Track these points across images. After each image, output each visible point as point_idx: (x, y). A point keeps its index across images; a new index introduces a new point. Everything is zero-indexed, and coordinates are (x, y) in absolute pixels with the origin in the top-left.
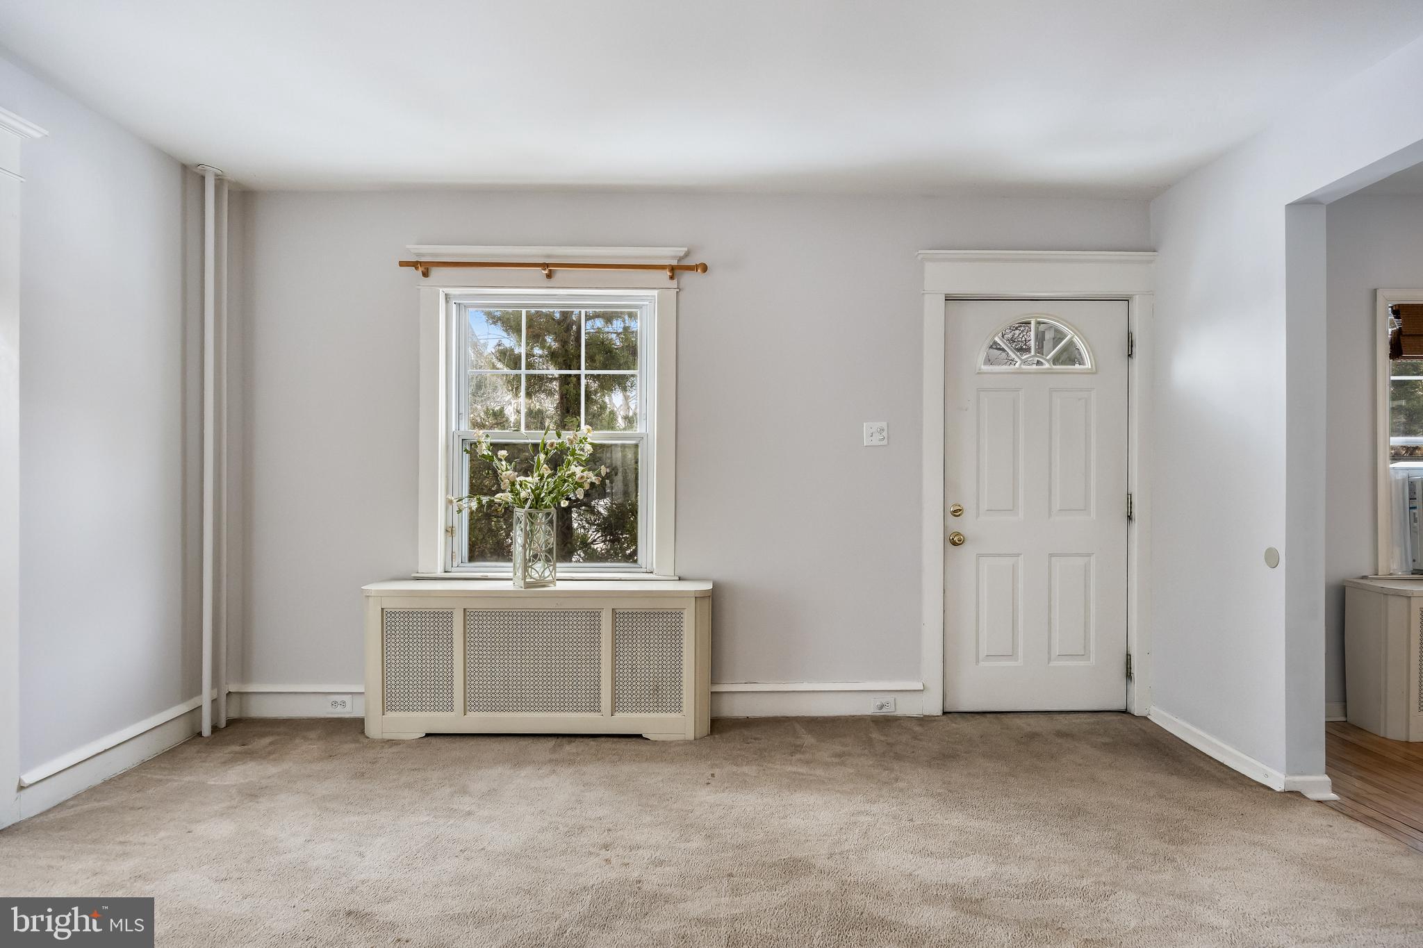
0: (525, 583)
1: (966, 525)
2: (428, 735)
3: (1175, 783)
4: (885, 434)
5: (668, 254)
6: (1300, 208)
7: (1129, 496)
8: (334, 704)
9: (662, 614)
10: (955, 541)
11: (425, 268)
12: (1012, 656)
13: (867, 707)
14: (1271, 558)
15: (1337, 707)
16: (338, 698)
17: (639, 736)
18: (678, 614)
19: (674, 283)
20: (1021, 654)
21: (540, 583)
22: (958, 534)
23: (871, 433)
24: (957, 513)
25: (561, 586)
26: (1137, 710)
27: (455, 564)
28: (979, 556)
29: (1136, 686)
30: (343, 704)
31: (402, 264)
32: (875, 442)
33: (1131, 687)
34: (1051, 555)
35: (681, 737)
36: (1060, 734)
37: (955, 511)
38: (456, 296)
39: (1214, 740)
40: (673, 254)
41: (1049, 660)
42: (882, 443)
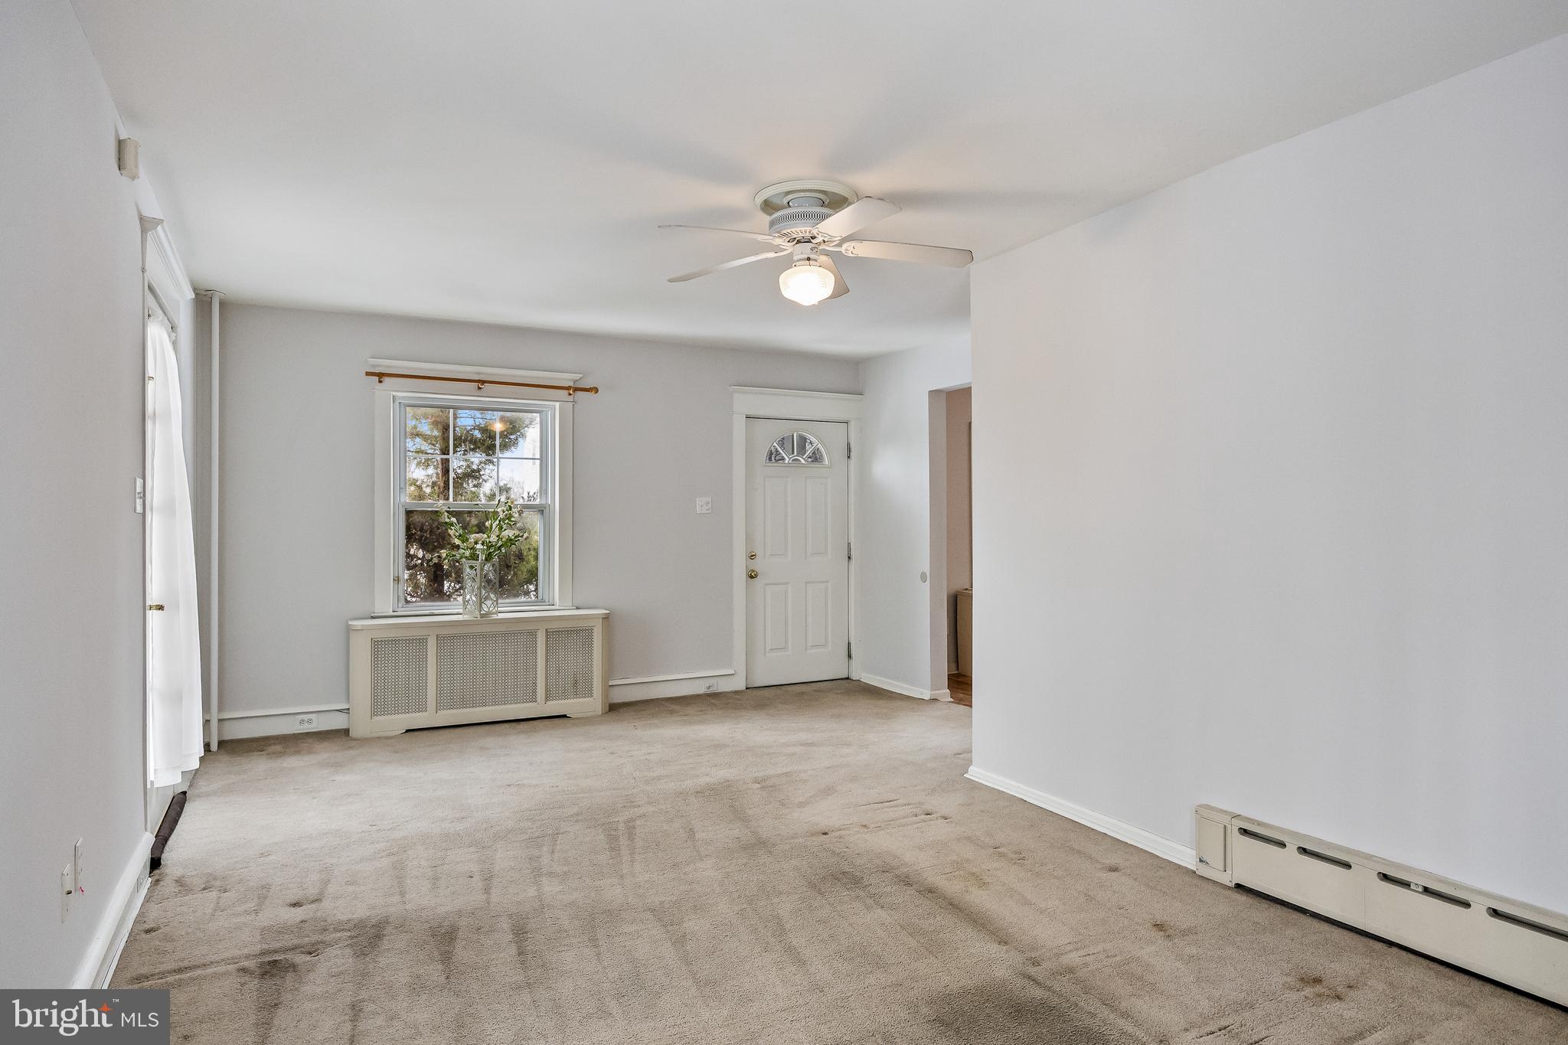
0: (481, 614)
1: (758, 565)
2: (407, 731)
3: (881, 702)
4: (710, 505)
5: (566, 379)
6: (934, 394)
7: (849, 544)
8: (302, 722)
9: (577, 631)
10: (752, 576)
11: (381, 376)
12: (785, 649)
13: (699, 688)
14: (923, 577)
15: (954, 666)
16: (305, 717)
17: (565, 716)
18: (589, 631)
19: (571, 398)
20: (790, 646)
21: (488, 614)
22: (753, 571)
23: (701, 505)
24: (752, 557)
25: (501, 616)
26: (854, 677)
27: (400, 605)
28: (767, 584)
29: (854, 662)
30: (310, 721)
31: (368, 374)
32: (704, 511)
33: (851, 661)
34: (806, 583)
35: (594, 714)
36: (816, 691)
37: (752, 556)
38: (399, 397)
39: (898, 684)
40: (570, 378)
41: (806, 650)
42: (708, 512)
